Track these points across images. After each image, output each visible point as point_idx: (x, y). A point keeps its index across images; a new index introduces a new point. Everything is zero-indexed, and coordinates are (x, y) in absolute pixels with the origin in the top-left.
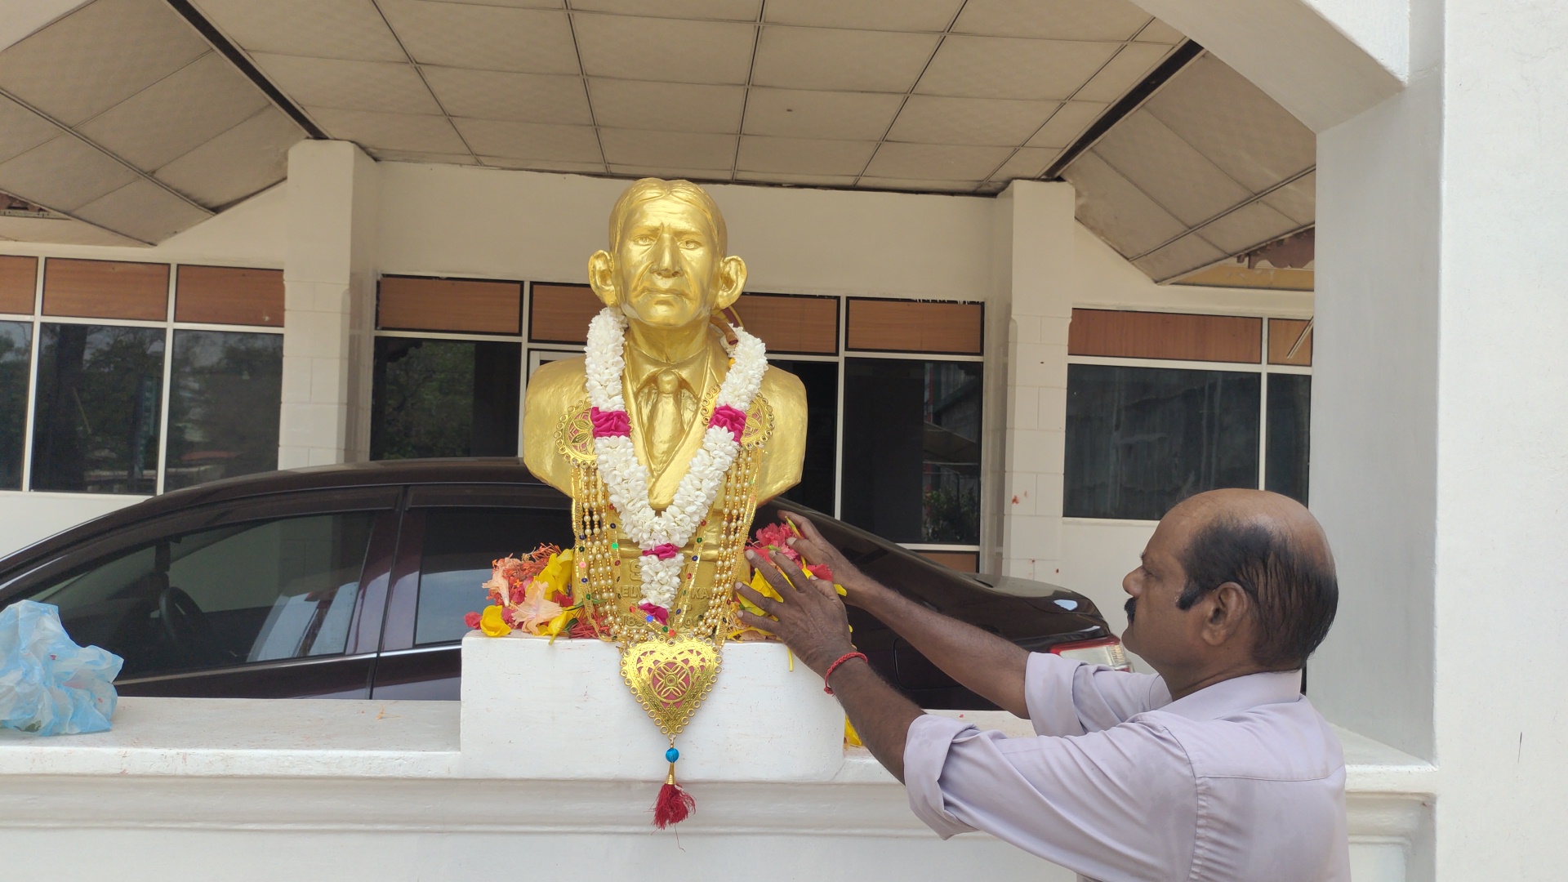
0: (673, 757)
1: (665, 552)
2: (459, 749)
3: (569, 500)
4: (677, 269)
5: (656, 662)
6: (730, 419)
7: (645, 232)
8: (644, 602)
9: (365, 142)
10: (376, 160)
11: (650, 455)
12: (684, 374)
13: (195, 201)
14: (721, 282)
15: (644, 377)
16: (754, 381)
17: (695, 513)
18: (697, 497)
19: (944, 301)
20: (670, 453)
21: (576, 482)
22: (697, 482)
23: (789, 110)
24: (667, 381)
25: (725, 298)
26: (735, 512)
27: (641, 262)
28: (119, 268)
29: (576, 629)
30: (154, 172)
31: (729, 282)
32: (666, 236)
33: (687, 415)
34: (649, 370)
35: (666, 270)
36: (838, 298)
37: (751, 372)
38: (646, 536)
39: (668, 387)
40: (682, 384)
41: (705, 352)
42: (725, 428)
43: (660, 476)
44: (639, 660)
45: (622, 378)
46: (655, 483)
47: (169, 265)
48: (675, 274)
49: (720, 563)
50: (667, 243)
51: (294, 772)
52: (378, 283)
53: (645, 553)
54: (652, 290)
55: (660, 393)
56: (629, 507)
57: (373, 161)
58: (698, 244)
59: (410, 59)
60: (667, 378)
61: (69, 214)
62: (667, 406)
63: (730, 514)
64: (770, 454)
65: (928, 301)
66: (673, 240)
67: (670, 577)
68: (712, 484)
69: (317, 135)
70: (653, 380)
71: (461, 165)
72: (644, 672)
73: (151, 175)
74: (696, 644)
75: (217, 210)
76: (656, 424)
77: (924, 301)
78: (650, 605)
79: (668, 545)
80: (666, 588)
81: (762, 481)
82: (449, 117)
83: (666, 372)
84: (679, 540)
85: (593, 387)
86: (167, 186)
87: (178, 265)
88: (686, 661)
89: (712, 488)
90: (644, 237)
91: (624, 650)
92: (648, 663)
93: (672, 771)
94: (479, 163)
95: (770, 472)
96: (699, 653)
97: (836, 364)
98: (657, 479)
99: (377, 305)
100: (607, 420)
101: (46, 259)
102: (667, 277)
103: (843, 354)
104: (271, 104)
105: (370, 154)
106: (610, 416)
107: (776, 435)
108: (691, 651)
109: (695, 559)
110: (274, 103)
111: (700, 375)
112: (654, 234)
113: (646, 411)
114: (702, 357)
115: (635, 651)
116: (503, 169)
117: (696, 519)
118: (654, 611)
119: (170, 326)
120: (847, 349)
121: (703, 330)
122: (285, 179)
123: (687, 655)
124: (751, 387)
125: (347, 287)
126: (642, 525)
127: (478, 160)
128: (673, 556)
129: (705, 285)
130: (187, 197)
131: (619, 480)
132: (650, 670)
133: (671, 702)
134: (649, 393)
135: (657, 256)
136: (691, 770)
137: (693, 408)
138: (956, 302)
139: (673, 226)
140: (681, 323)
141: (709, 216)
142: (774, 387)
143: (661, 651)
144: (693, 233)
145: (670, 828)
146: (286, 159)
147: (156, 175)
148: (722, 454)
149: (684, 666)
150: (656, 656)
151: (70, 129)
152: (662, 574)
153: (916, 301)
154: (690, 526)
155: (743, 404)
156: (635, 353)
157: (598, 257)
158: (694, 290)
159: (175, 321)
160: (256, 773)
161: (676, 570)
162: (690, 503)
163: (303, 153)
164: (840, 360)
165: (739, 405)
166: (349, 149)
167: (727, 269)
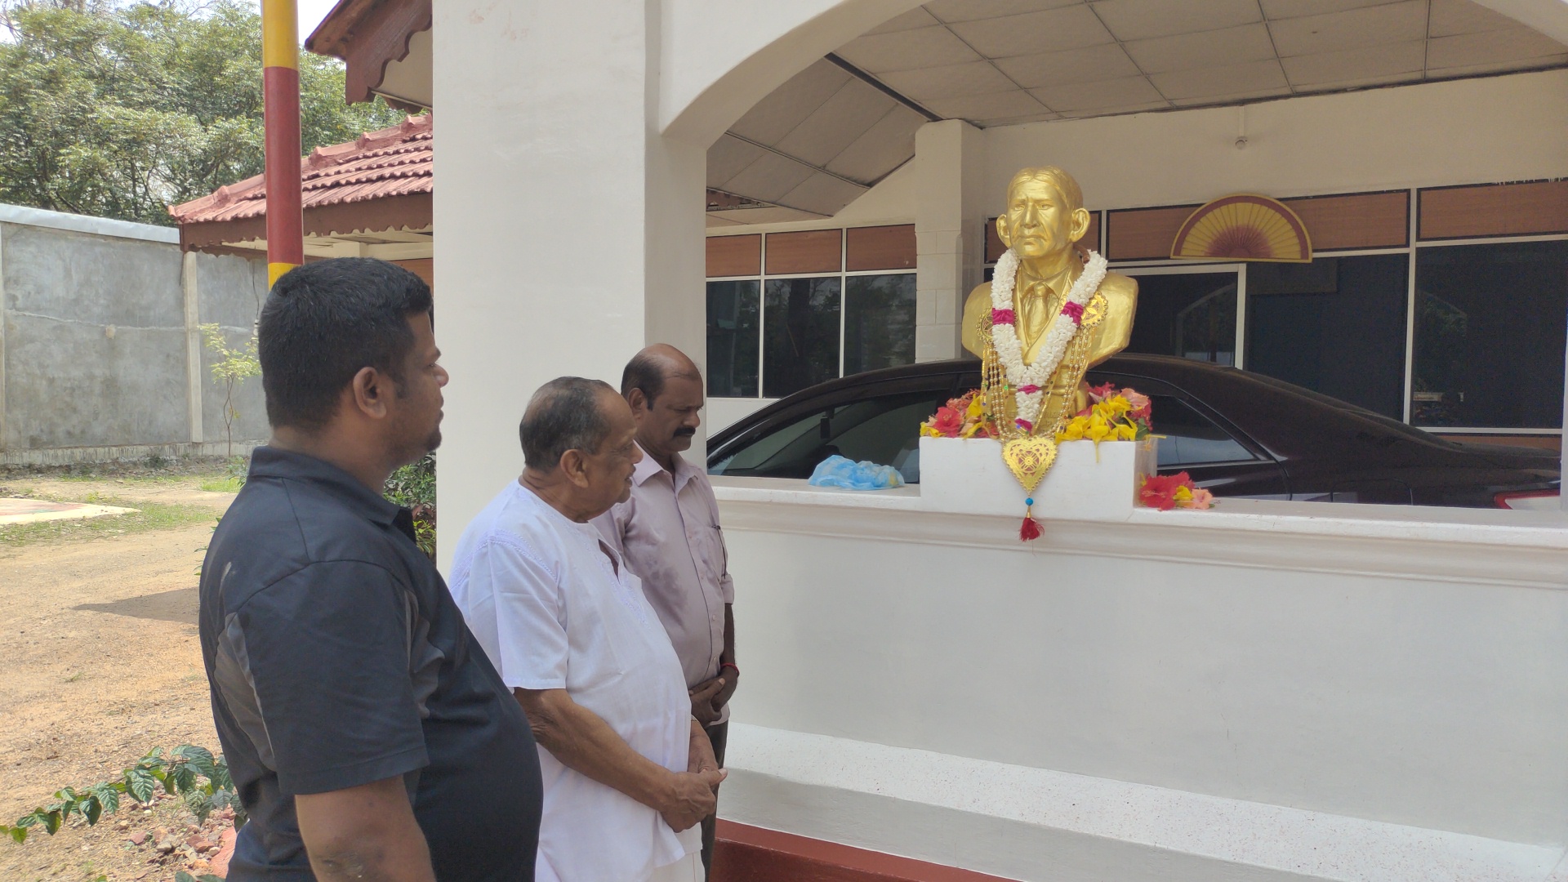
0: (1030, 502)
1: (1030, 389)
2: (920, 496)
3: (981, 361)
4: (1035, 222)
5: (1021, 450)
6: (1074, 311)
7: (1018, 203)
8: (1017, 418)
9: (970, 117)
10: (981, 128)
11: (1028, 334)
12: (1051, 285)
13: (855, 181)
14: (1072, 225)
15: (1027, 288)
16: (1091, 285)
17: (1047, 366)
18: (1049, 356)
19: (1531, 182)
20: (1040, 332)
21: (986, 352)
22: (1049, 348)
23: (1315, 32)
24: (1040, 290)
25: (1077, 234)
26: (1076, 366)
27: (1015, 221)
28: (811, 235)
29: (979, 433)
30: (825, 166)
31: (1078, 224)
32: (1030, 204)
33: (1052, 310)
34: (1032, 283)
35: (1027, 224)
36: (1408, 191)
37: (1089, 280)
38: (1018, 380)
39: (1040, 293)
40: (1049, 291)
41: (1067, 269)
42: (1068, 315)
43: (1032, 346)
44: (1012, 449)
45: (1014, 290)
46: (1029, 350)
47: (841, 229)
48: (1034, 226)
49: (1065, 396)
50: (1030, 208)
51: (843, 504)
52: (986, 226)
53: (1019, 390)
54: (1022, 237)
55: (1036, 296)
56: (1009, 365)
57: (979, 130)
58: (1052, 206)
59: (984, 57)
60: (1039, 288)
61: (775, 203)
62: (1040, 304)
63: (1074, 367)
64: (1104, 330)
65: (1512, 183)
66: (1034, 206)
67: (1033, 404)
68: (1057, 349)
69: (934, 118)
70: (1032, 289)
71: (1047, 121)
72: (1014, 456)
73: (823, 168)
74: (1044, 440)
75: (870, 185)
76: (1031, 315)
77: (1507, 183)
78: (1020, 419)
79: (1031, 385)
80: (1030, 410)
81: (1097, 344)
82: (1026, 90)
83: (1040, 284)
84: (1040, 383)
85: (994, 297)
86: (835, 174)
87: (847, 229)
88: (1038, 450)
89: (1058, 351)
90: (1018, 206)
91: (1004, 444)
92: (1016, 450)
93: (1029, 510)
94: (1061, 117)
95: (1103, 341)
96: (1045, 446)
97: (1407, 256)
98: (1030, 348)
99: (986, 244)
100: (998, 315)
101: (766, 234)
102: (1029, 228)
103: (1414, 244)
104: (897, 104)
105: (976, 125)
106: (1001, 312)
107: (1109, 317)
108: (1041, 445)
109: (1048, 393)
110: (899, 102)
111: (1061, 285)
112: (1024, 203)
113: (1027, 308)
114: (1063, 273)
115: (1009, 445)
116: (1081, 118)
117: (1048, 370)
118: (1022, 422)
119: (844, 274)
120: (1419, 239)
121: (1065, 256)
122: (914, 155)
123: (1038, 447)
124: (1088, 289)
125: (960, 232)
126: (1017, 374)
127: (1060, 115)
128: (1034, 392)
129: (1055, 230)
130: (848, 179)
131: (1003, 349)
132: (1017, 455)
133: (1029, 472)
134: (1031, 298)
135: (1023, 216)
136: (1041, 512)
137: (1056, 304)
138: (1547, 180)
139: (1034, 197)
140: (1040, 253)
141: (1058, 188)
142: (1112, 288)
143: (1024, 443)
144: (1047, 200)
145: (1029, 541)
146: (914, 140)
147: (827, 168)
148: (1065, 331)
149: (1035, 452)
150: (1021, 447)
151: (770, 148)
152: (1027, 402)
153: (1498, 184)
154: (1045, 375)
155: (1081, 300)
156: (1024, 274)
157: (1001, 218)
158: (1048, 235)
159: (847, 271)
160: (827, 504)
161: (1037, 400)
162: (1045, 361)
163: (927, 135)
164: (1411, 251)
165: (1077, 301)
166: (957, 125)
167: (1077, 216)
